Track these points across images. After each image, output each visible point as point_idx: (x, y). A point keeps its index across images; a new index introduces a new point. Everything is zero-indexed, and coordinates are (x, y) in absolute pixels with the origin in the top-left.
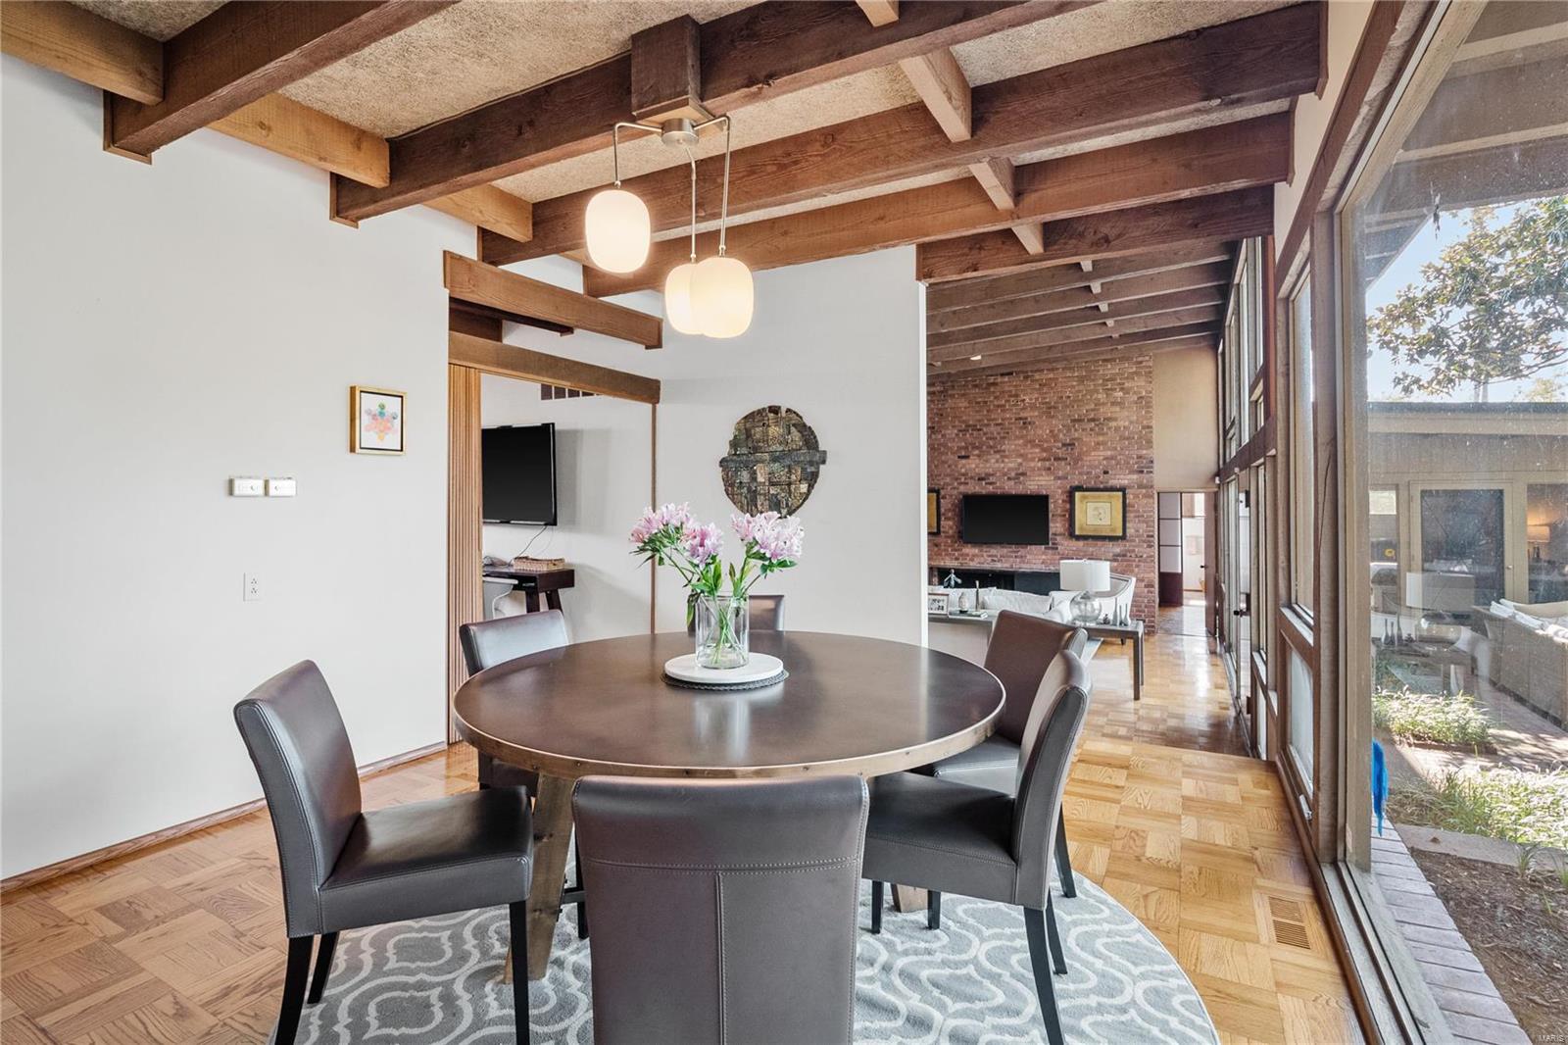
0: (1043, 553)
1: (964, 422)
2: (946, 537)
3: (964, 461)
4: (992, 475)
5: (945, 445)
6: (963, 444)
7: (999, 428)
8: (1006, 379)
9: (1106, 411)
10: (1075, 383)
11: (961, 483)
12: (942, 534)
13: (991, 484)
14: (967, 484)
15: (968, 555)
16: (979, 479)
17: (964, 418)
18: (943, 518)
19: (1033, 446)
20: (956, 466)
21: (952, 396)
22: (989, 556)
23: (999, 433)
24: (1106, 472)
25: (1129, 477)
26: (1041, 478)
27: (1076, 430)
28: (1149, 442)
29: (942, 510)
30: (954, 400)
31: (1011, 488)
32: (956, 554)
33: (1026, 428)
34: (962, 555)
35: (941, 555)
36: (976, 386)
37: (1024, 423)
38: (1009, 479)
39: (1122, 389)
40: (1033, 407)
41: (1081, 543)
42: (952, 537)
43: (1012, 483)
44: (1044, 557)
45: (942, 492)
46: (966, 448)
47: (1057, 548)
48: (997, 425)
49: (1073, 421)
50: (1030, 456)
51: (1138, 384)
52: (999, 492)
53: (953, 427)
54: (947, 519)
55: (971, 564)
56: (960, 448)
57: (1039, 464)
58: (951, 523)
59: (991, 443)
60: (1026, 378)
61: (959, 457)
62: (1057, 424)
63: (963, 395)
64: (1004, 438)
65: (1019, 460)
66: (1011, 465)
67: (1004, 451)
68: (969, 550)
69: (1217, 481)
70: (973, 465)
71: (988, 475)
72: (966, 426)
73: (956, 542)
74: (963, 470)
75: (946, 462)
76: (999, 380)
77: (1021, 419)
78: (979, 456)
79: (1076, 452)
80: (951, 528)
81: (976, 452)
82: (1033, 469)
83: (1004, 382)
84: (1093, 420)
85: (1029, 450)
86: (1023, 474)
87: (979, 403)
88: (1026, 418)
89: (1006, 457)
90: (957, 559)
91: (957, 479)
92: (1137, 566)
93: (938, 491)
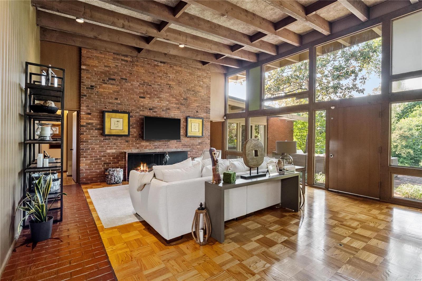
0: (176, 144)
1: (142, 80)
2: (133, 137)
3: (142, 99)
4: (155, 108)
5: (133, 90)
6: (142, 91)
7: (159, 86)
8: (162, 65)
9: (198, 88)
10: (188, 75)
11: (141, 110)
12: (131, 136)
13: (155, 112)
14: (144, 111)
15: (143, 146)
16: (150, 109)
17: (143, 78)
18: (131, 128)
19: (173, 98)
20: (138, 101)
21: (137, 66)
22: (153, 146)
23: (159, 89)
24: (197, 112)
25: (204, 114)
26: (175, 112)
27: (188, 94)
28: (209, 102)
29: (131, 123)
30: (138, 68)
31: (164, 115)
32: (138, 145)
33: (170, 89)
34: (141, 146)
35: (130, 147)
36: (149, 64)
37: (170, 87)
38: (163, 110)
39: (203, 81)
40: (173, 80)
41: (189, 139)
42: (136, 137)
43: (164, 112)
44: (176, 145)
45: (131, 114)
46: (144, 93)
47: (181, 141)
48: (158, 85)
49: (187, 90)
50: (171, 101)
51: (206, 80)
52: (159, 116)
53: (138, 81)
54: (133, 128)
55: (145, 150)
56: (140, 93)
57: (175, 106)
58: (135, 130)
59: (156, 93)
60: (171, 67)
61: (140, 97)
62: (182, 89)
63: (142, 67)
64: (161, 92)
65: (167, 103)
66: (164, 104)
67: (161, 98)
68: (144, 143)
69: (225, 118)
70: (146, 102)
71: (154, 108)
72: (144, 82)
73: (138, 140)
74: (142, 104)
75: (133, 99)
76: (160, 64)
77: (168, 84)
78: (150, 98)
79: (188, 102)
80: (135, 133)
81: (149, 96)
82: (173, 107)
83: (161, 66)
84: (193, 91)
85: (171, 99)
86: (169, 109)
87: (150, 72)
88: (171, 85)
89: (162, 100)
90: (138, 148)
91: (138, 108)
92: (205, 147)
93: (129, 113)
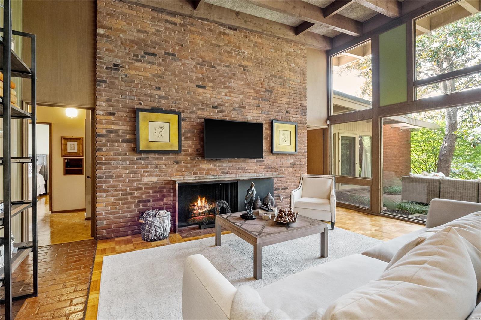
0: (256, 165)
1: (201, 57)
2: (186, 155)
3: (201, 90)
4: (223, 105)
5: (185, 74)
6: (200, 75)
7: (227, 69)
8: (232, 32)
9: (287, 73)
10: (273, 51)
11: (199, 109)
12: (183, 153)
13: (221, 112)
14: (203, 109)
15: (204, 169)
16: (213, 107)
17: (201, 53)
18: (183, 138)
19: (249, 88)
20: (194, 93)
21: (192, 32)
22: (220, 169)
23: (227, 73)
24: (287, 112)
25: (297, 116)
26: (254, 111)
27: (273, 82)
28: (305, 97)
29: (183, 131)
30: (193, 36)
31: (236, 116)
32: (195, 169)
33: (245, 74)
34: (200, 170)
35: (181, 171)
36: (211, 30)
37: (244, 70)
38: (234, 110)
39: (295, 63)
40: (249, 59)
41: (275, 157)
42: (191, 155)
43: (236, 113)
44: (255, 168)
45: (183, 115)
46: (203, 80)
47: (263, 161)
48: (226, 66)
49: (272, 76)
50: (248, 94)
51: (299, 61)
52: (227, 119)
53: (193, 59)
54: (187, 139)
55: (207, 176)
56: (198, 79)
57: (253, 101)
58: (190, 143)
59: (222, 79)
60: (246, 37)
61: (197, 86)
62: (263, 75)
63: (201, 34)
64: (231, 78)
65: (241, 96)
66: (237, 99)
67: (231, 88)
68: (205, 165)
69: (329, 122)
70: (207, 94)
71: (220, 105)
72: (203, 61)
73: (195, 159)
74: (201, 98)
75: (186, 89)
76: (228, 31)
77: (242, 66)
78: (213, 88)
79: (273, 97)
80: (190, 147)
81: (211, 84)
82: (250, 104)
83: (231, 35)
84: (281, 78)
85: (246, 90)
86: (243, 107)
87: (212, 45)
88: (245, 67)
89: (233, 92)
90: (195, 174)
91: (195, 105)
92: (300, 170)
93: (179, 114)
